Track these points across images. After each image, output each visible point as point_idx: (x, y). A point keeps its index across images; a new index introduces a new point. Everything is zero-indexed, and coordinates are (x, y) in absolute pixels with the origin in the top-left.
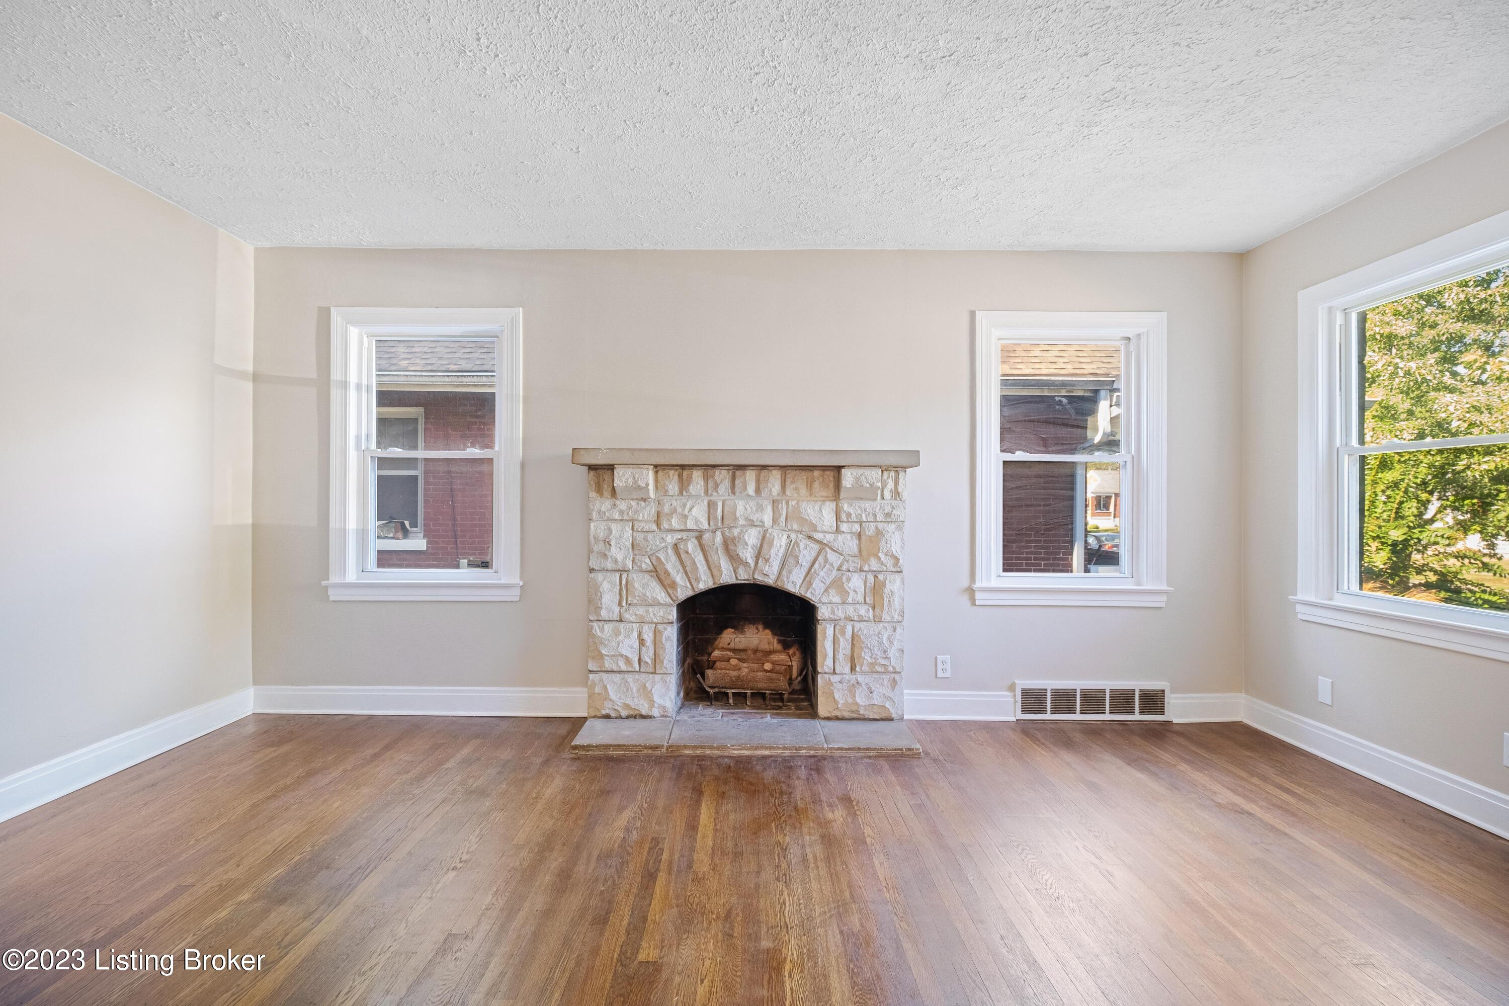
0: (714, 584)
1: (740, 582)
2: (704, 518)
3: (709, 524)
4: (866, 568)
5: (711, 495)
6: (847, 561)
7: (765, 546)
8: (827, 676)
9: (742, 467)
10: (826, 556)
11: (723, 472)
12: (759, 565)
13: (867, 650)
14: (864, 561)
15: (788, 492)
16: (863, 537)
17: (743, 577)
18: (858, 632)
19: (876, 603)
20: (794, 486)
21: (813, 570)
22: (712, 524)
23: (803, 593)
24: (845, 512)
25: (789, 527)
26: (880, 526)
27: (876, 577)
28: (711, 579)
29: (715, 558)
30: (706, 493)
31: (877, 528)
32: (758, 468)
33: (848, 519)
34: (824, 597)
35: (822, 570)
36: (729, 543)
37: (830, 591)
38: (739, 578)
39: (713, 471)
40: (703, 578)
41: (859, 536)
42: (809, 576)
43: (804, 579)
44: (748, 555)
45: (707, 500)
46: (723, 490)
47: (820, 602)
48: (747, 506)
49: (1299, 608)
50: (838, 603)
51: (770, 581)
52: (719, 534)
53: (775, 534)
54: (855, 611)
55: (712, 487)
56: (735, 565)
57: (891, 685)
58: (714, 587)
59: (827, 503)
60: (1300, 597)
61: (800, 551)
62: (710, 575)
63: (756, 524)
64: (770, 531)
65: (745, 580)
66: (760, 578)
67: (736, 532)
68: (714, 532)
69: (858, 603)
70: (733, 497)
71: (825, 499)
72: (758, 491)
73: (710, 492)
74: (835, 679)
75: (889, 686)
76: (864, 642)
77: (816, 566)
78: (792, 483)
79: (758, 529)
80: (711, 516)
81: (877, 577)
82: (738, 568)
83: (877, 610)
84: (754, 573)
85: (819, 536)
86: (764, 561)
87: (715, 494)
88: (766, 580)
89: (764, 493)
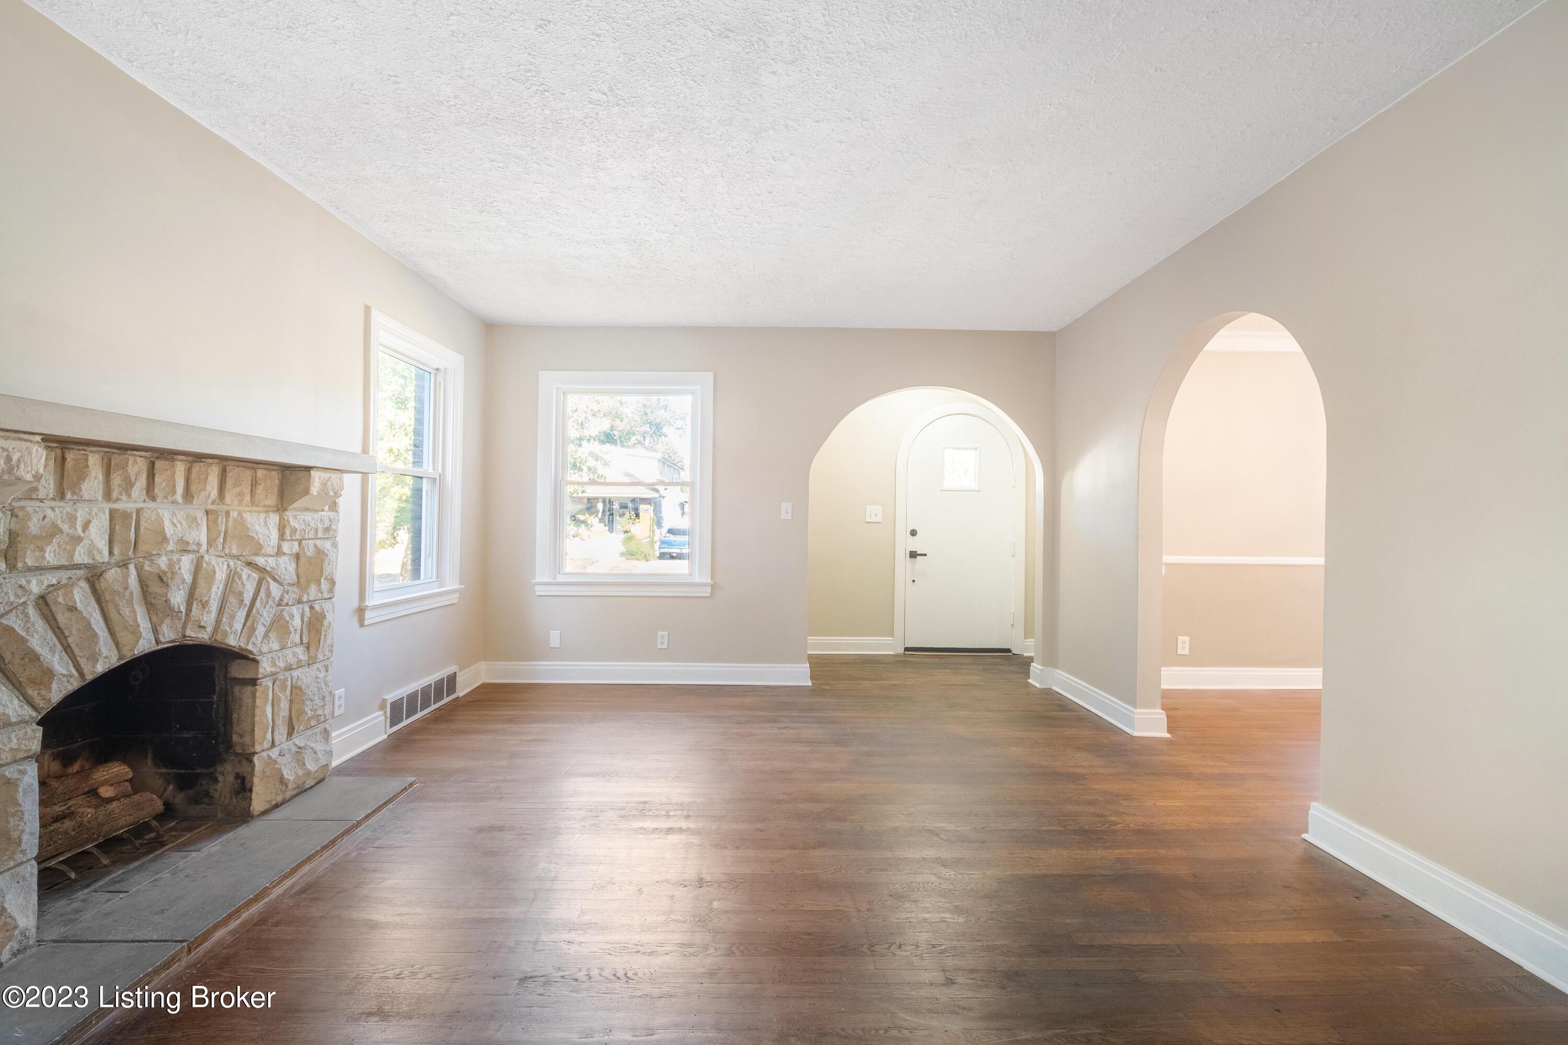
0: (121, 658)
1: (165, 646)
2: (103, 542)
3: (111, 553)
4: (305, 599)
5: (117, 500)
6: (287, 592)
7: (201, 582)
8: (265, 754)
9: (169, 455)
10: (268, 588)
11: (139, 459)
12: (193, 614)
13: (308, 703)
14: (302, 589)
15: (228, 500)
16: (302, 560)
17: (169, 635)
18: (296, 682)
19: (311, 641)
20: (238, 490)
21: (254, 610)
22: (116, 551)
23: (243, 645)
24: (291, 527)
25: (227, 551)
26: (319, 543)
27: (311, 608)
28: (115, 651)
29: (126, 612)
30: (108, 495)
31: (315, 546)
32: (190, 459)
33: (291, 536)
34: (264, 645)
35: (265, 608)
36: (150, 583)
37: (271, 635)
38: (163, 640)
39: (122, 457)
40: (105, 651)
41: (297, 557)
42: (250, 619)
43: (244, 625)
44: (178, 598)
45: (108, 509)
46: (137, 492)
47: (261, 653)
48: (175, 521)
49: (537, 588)
50: (277, 651)
51: (204, 637)
52: (132, 568)
53: (214, 562)
54: (294, 656)
55: (119, 486)
56: (154, 619)
57: (323, 738)
58: (118, 664)
59: (271, 515)
60: (537, 580)
61: (243, 584)
62: (113, 644)
63: (190, 548)
64: (206, 558)
65: (169, 642)
66: (193, 635)
67: (163, 562)
68: (124, 565)
69: (296, 645)
70: (150, 505)
71: (268, 510)
72: (188, 495)
73: (115, 495)
74: (274, 753)
75: (322, 740)
76: (305, 694)
77: (258, 604)
78: (236, 485)
79: (191, 556)
80: (117, 538)
81: (314, 608)
82: (162, 622)
83: (312, 650)
84: (184, 627)
85: (260, 561)
86: (200, 607)
87: (124, 498)
88: (200, 636)
89: (198, 498)
